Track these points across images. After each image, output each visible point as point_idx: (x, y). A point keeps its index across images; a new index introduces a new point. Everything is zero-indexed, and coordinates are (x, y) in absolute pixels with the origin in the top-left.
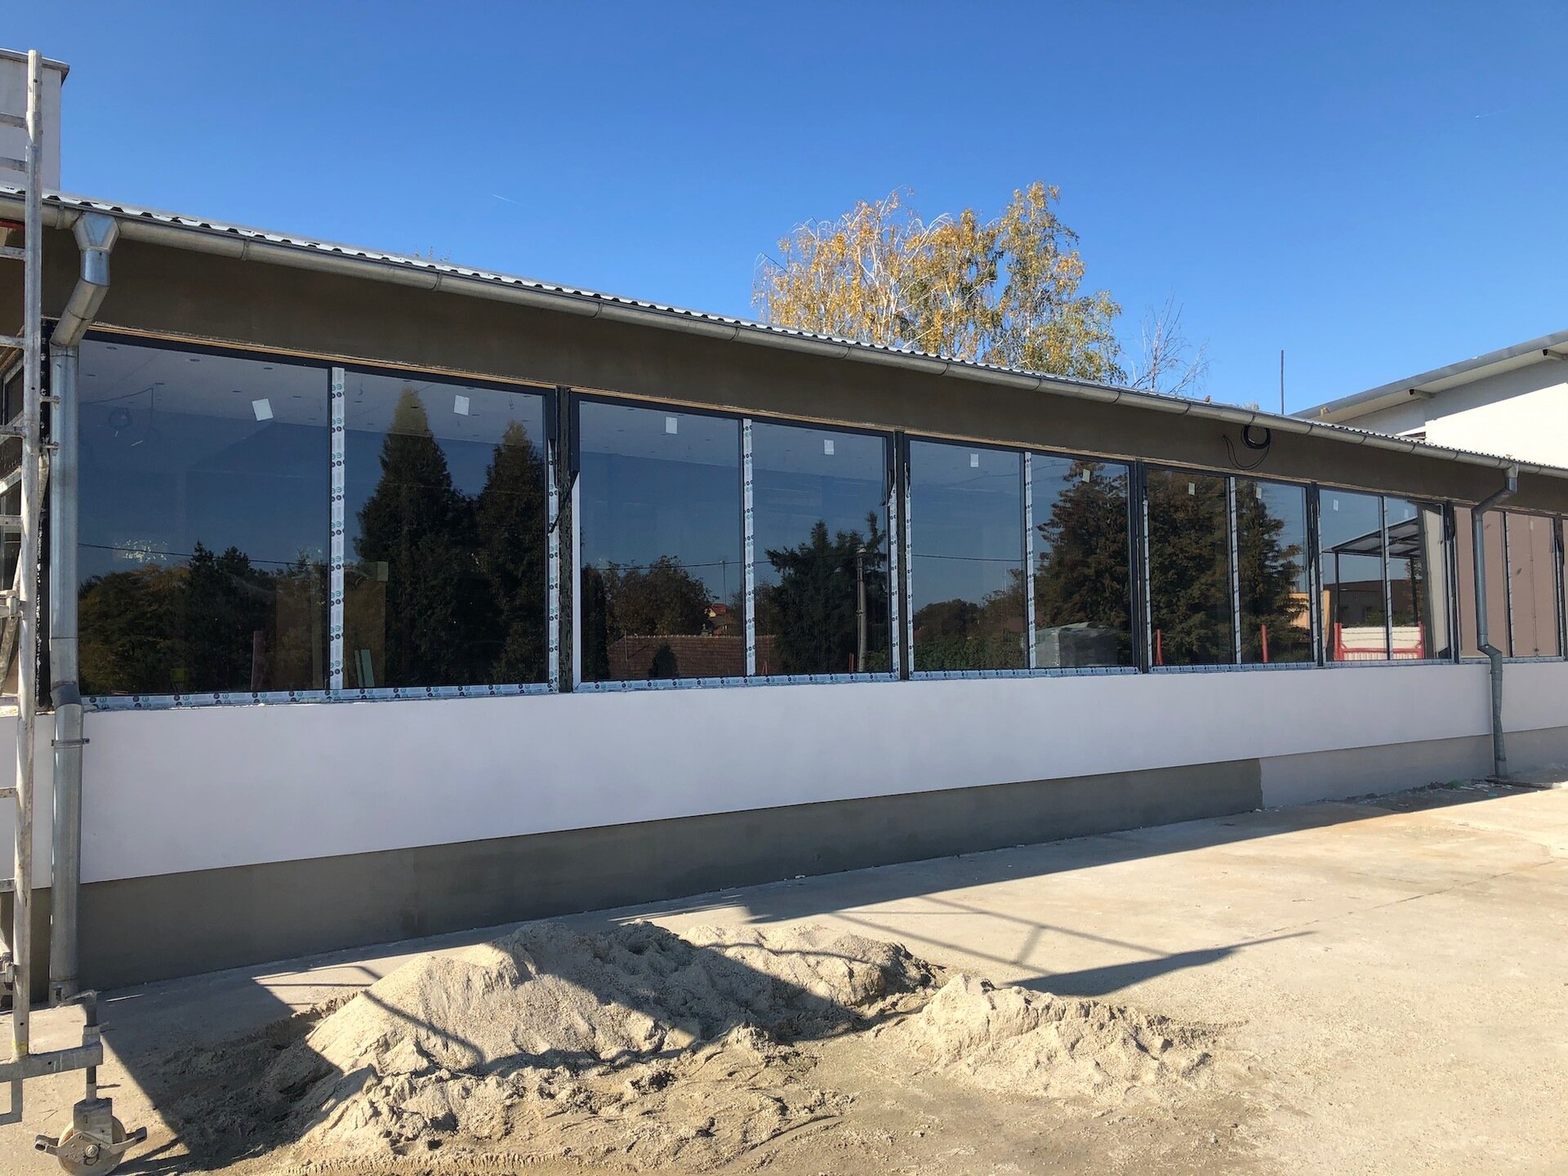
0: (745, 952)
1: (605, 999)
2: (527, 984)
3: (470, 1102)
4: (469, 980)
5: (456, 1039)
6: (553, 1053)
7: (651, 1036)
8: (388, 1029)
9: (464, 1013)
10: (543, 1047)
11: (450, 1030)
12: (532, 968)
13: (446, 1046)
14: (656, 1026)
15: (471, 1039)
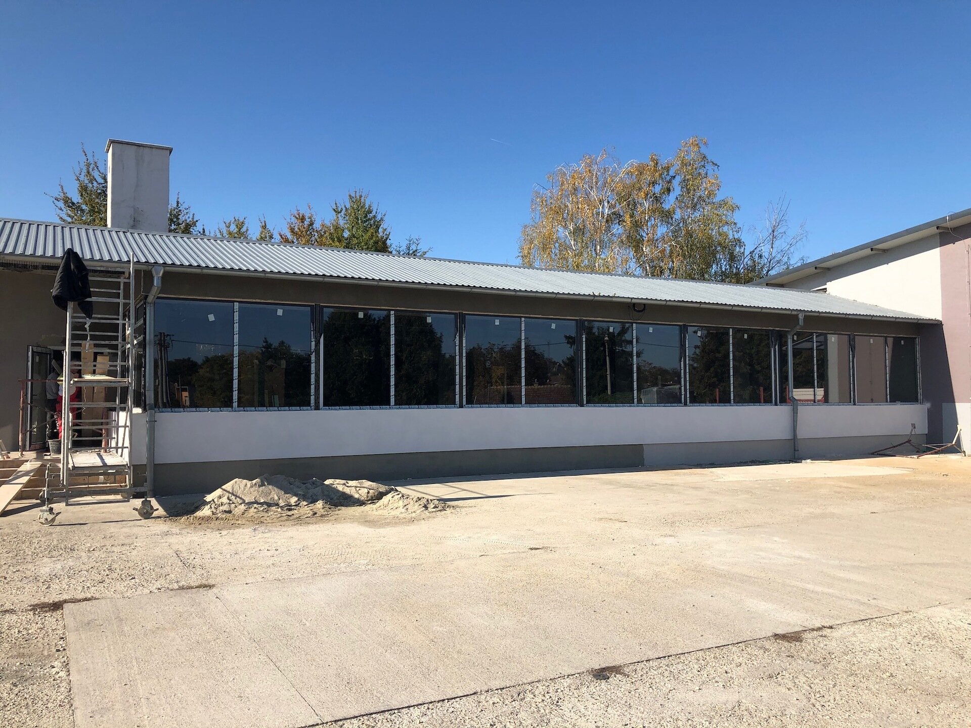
0: (338, 486)
1: (286, 493)
2: (263, 487)
3: (236, 509)
4: (246, 484)
5: (239, 497)
6: (264, 502)
7: (296, 502)
8: (221, 494)
9: (243, 492)
10: (262, 501)
11: (238, 495)
12: (266, 483)
13: (236, 499)
14: (298, 500)
15: (243, 497)
